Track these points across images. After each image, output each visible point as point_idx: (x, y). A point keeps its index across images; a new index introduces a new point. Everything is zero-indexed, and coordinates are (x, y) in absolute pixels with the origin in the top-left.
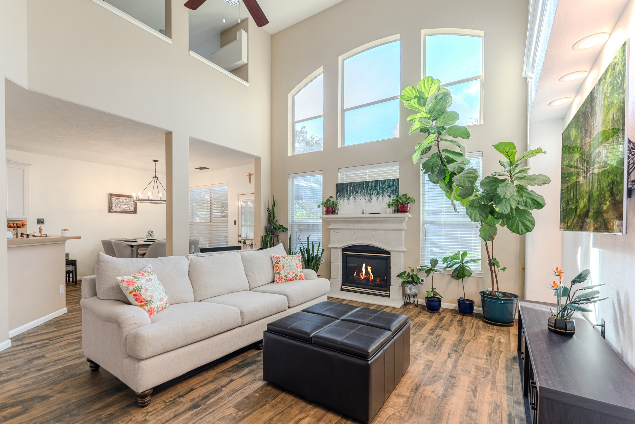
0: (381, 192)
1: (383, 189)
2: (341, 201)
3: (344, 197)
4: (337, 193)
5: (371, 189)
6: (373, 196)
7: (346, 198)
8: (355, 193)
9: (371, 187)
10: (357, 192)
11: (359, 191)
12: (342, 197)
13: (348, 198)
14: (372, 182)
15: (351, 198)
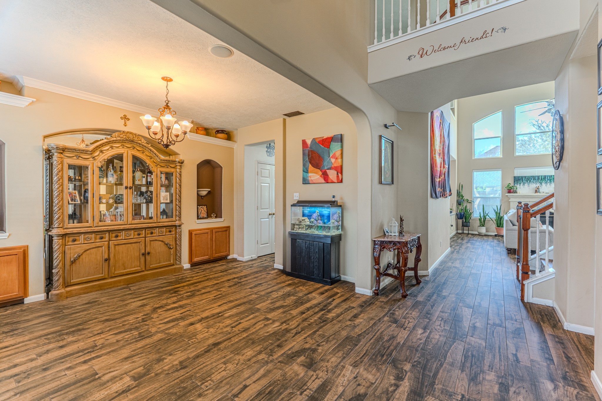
0: (549, 181)
1: (550, 180)
2: (518, 186)
3: (520, 184)
4: (514, 182)
5: (541, 180)
6: (543, 184)
7: (522, 184)
8: (529, 181)
9: (541, 179)
10: (530, 181)
11: (532, 181)
12: (518, 184)
13: (524, 184)
14: (542, 176)
15: (526, 184)
